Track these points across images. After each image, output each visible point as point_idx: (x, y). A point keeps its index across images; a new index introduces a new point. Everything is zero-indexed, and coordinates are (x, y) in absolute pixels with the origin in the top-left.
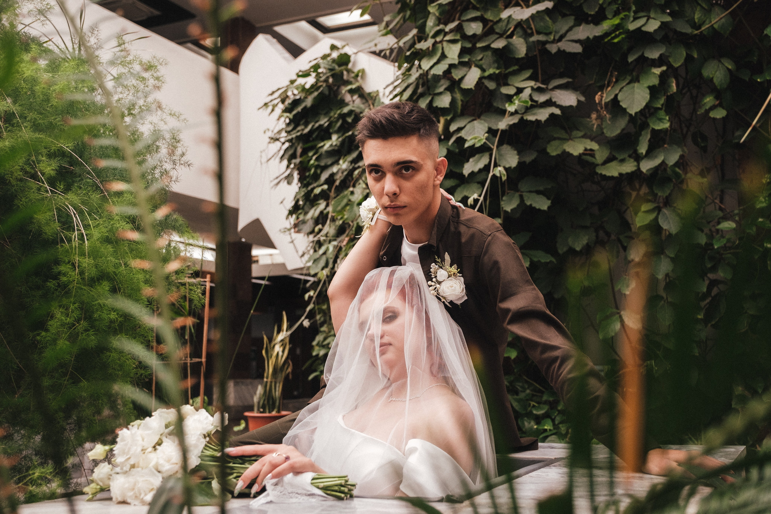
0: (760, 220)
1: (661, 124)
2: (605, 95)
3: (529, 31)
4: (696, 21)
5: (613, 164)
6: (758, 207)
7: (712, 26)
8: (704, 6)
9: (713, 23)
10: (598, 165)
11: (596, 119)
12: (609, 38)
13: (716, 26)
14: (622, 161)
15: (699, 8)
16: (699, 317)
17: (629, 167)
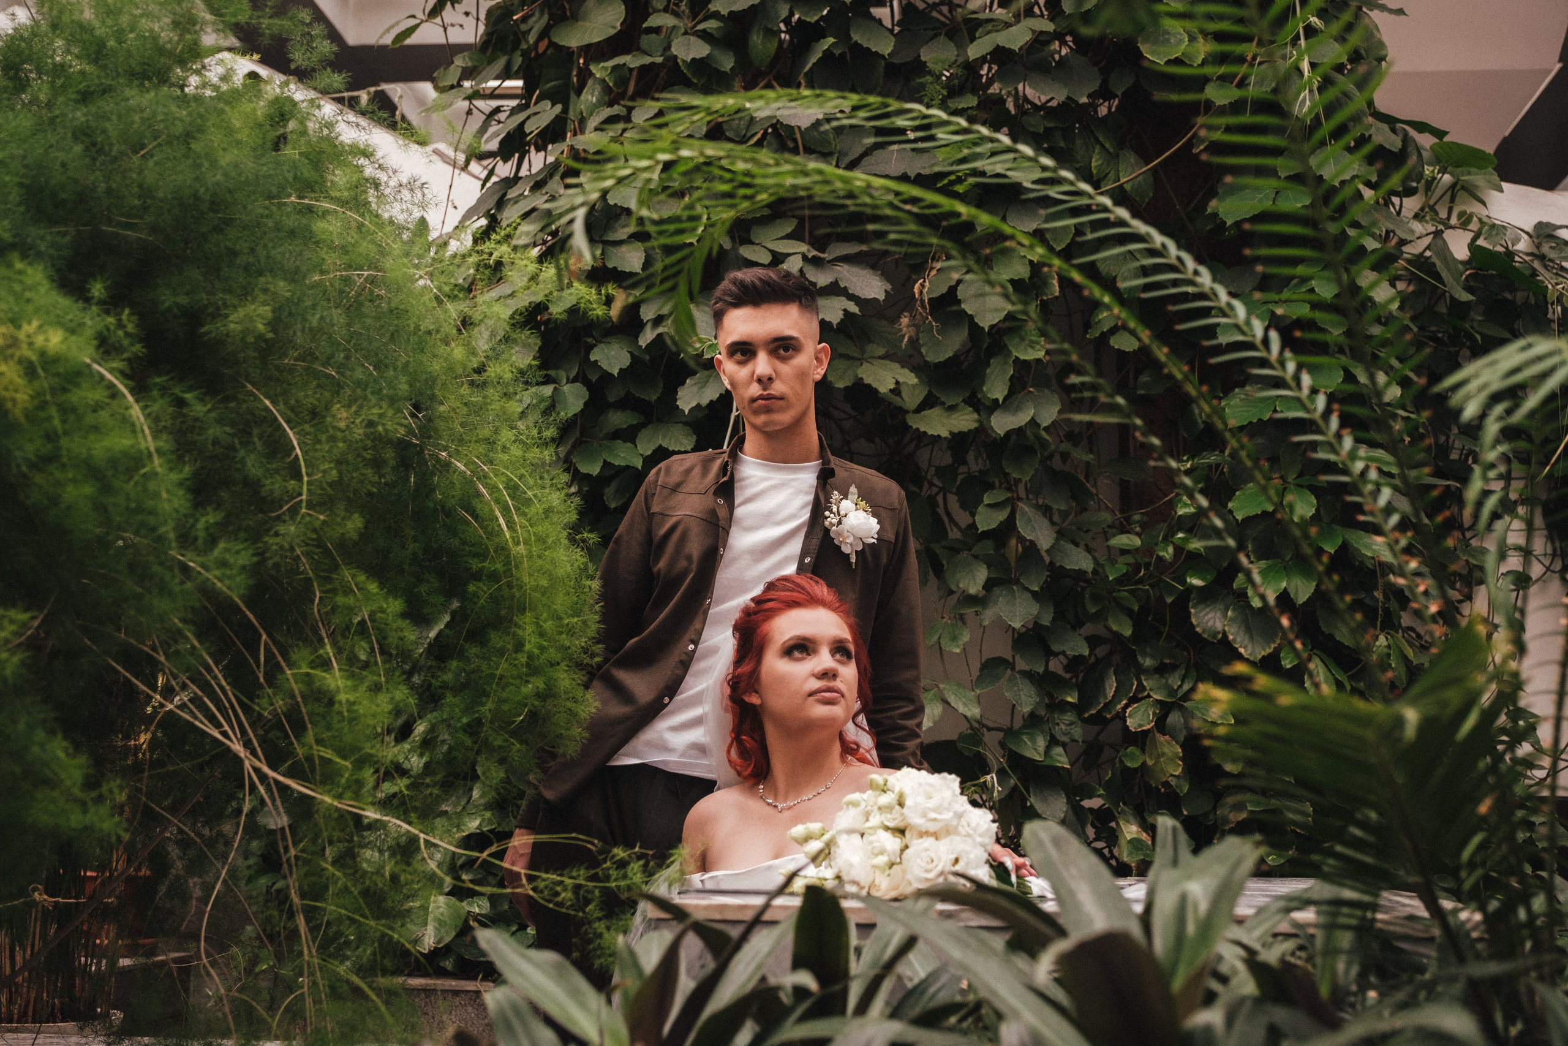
0: (1180, 535)
1: (1030, 350)
2: (927, 284)
3: (791, 145)
4: (1094, 171)
5: (935, 412)
6: (1180, 513)
7: (1121, 187)
8: (1107, 146)
9: (1123, 180)
10: (908, 412)
11: (908, 326)
12: (946, 181)
13: (1128, 187)
14: (952, 408)
15: (1097, 149)
16: (1070, 699)
17: (965, 421)
